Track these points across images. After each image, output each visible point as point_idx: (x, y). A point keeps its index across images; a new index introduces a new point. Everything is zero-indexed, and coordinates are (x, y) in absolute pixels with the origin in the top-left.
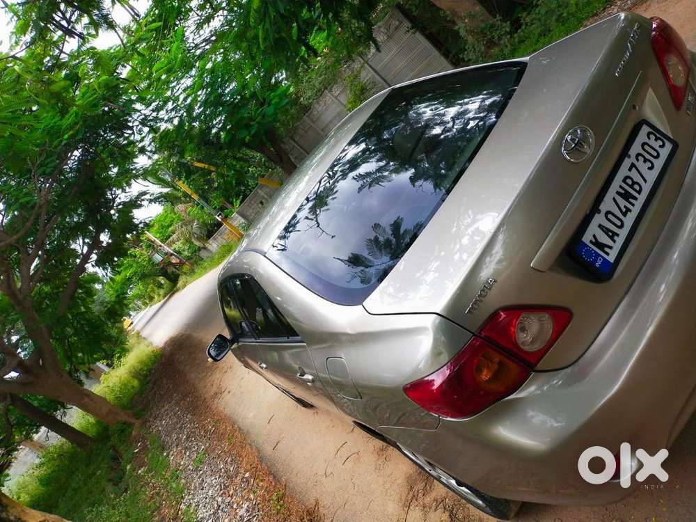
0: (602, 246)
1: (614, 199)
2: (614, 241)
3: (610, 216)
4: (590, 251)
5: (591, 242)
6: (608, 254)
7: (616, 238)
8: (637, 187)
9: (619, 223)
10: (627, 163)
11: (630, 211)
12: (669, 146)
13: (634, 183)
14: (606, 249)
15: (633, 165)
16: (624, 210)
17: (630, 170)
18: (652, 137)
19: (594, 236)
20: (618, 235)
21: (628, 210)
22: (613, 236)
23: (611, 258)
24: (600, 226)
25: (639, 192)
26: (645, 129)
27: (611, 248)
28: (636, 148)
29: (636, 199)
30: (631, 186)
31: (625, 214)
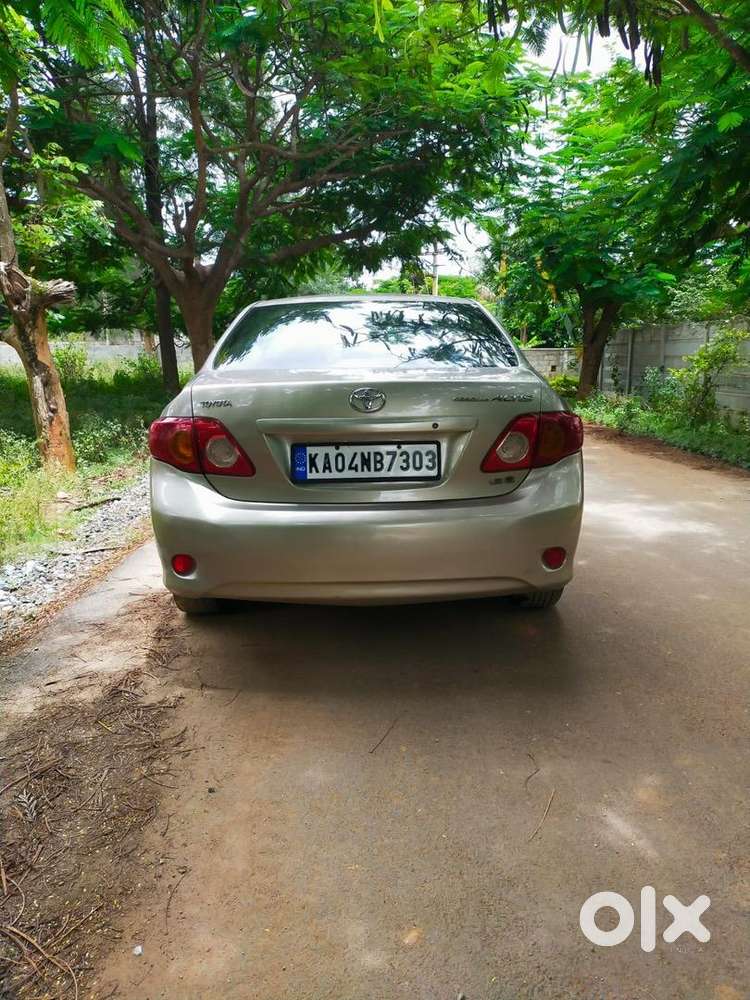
0: (313, 463)
1: (355, 454)
2: (324, 471)
3: (340, 459)
4: (304, 458)
5: (310, 455)
6: (311, 471)
7: (327, 471)
8: (379, 466)
9: (340, 467)
10: (393, 448)
11: (357, 470)
12: (434, 473)
13: (381, 462)
14: (313, 469)
15: (394, 454)
16: (353, 466)
17: (388, 453)
18: (430, 457)
19: (316, 455)
20: (330, 471)
21: (356, 469)
22: (327, 467)
23: (310, 476)
24: (327, 455)
25: (376, 470)
26: (433, 447)
27: (317, 471)
28: (409, 449)
29: (369, 470)
30: (376, 462)
31: (350, 468)
